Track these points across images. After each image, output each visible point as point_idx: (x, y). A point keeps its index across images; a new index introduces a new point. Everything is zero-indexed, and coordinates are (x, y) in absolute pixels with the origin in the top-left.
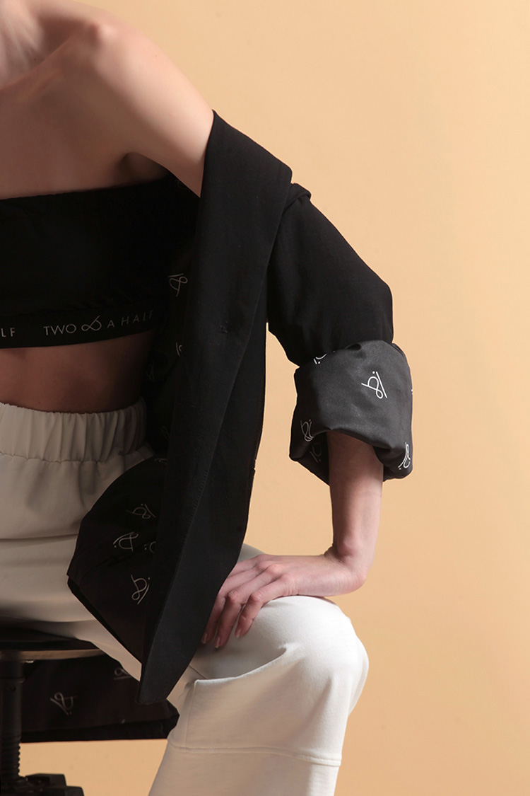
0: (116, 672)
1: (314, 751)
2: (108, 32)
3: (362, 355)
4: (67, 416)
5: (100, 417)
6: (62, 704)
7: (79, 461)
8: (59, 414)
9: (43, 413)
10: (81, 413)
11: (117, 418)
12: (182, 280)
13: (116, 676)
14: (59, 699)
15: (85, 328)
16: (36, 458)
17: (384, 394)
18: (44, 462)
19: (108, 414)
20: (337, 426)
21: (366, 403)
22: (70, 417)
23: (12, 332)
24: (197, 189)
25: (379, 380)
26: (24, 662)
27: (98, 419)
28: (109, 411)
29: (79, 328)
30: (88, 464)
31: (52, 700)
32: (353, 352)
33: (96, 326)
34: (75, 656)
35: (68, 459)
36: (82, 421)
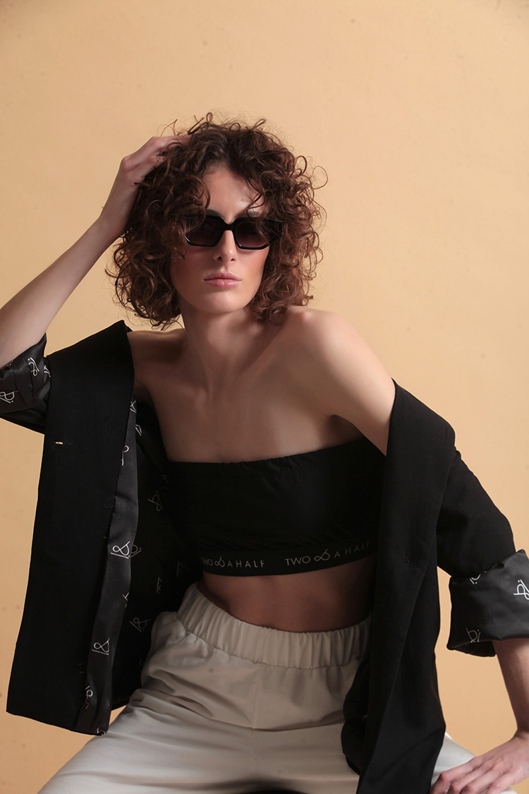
4: (315, 635)
5: (340, 632)
7: (327, 667)
8: (310, 635)
9: (298, 634)
10: (326, 631)
11: (354, 632)
15: (317, 559)
16: (294, 667)
18: (299, 670)
19: (347, 630)
22: (318, 636)
23: (262, 564)
24: (384, 449)
25: (524, 586)
27: (339, 634)
28: (348, 627)
29: (312, 559)
30: (334, 669)
32: (500, 570)
33: (325, 556)
35: (318, 666)
36: (327, 638)
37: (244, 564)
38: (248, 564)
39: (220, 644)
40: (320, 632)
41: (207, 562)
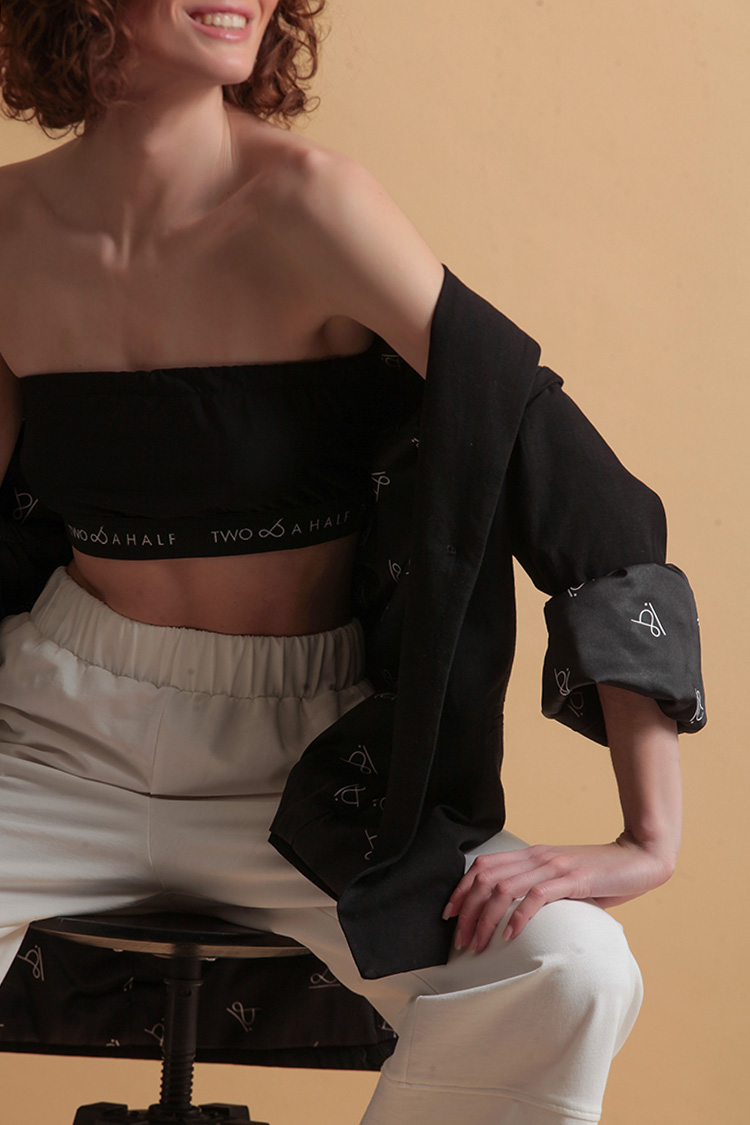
0: (312, 980)
1: (570, 1101)
2: (317, 158)
3: (629, 584)
4: (259, 640)
5: (301, 641)
6: (240, 1017)
7: (277, 697)
8: (250, 639)
9: (229, 637)
10: (276, 636)
11: (324, 641)
12: (382, 480)
13: (313, 985)
14: (237, 1010)
15: (263, 533)
16: (222, 693)
17: (661, 631)
18: (232, 699)
19: (312, 637)
20: (605, 677)
21: (637, 643)
22: (262, 643)
23: (171, 539)
24: (420, 367)
25: (653, 614)
26: (203, 959)
27: (300, 643)
28: (314, 633)
29: (256, 533)
30: (290, 701)
31: (228, 1010)
32: (619, 580)
33: (277, 531)
34: (269, 955)
35: (262, 694)
36: (278, 646)
37: (140, 539)
38: (146, 540)
39: (99, 658)
40: (267, 636)
41: (77, 533)
